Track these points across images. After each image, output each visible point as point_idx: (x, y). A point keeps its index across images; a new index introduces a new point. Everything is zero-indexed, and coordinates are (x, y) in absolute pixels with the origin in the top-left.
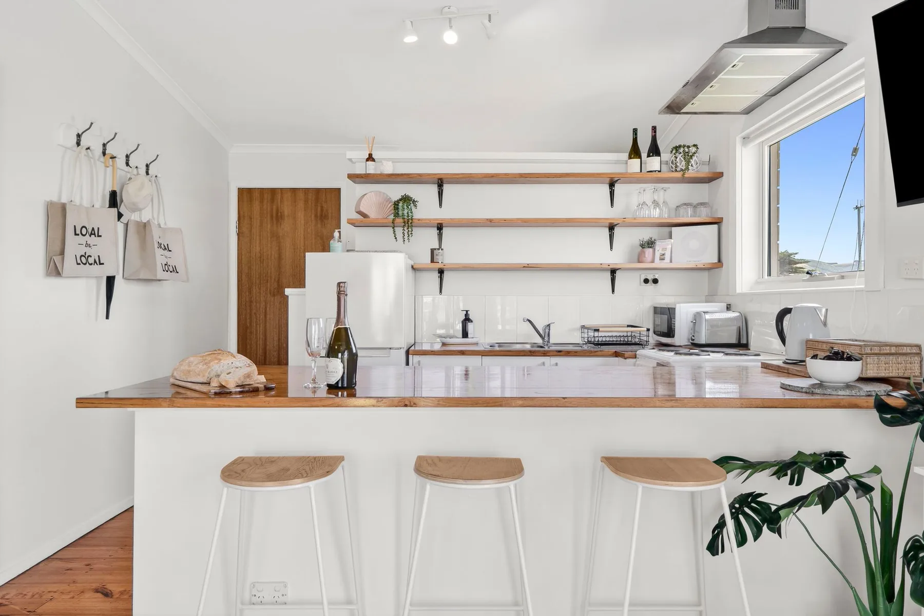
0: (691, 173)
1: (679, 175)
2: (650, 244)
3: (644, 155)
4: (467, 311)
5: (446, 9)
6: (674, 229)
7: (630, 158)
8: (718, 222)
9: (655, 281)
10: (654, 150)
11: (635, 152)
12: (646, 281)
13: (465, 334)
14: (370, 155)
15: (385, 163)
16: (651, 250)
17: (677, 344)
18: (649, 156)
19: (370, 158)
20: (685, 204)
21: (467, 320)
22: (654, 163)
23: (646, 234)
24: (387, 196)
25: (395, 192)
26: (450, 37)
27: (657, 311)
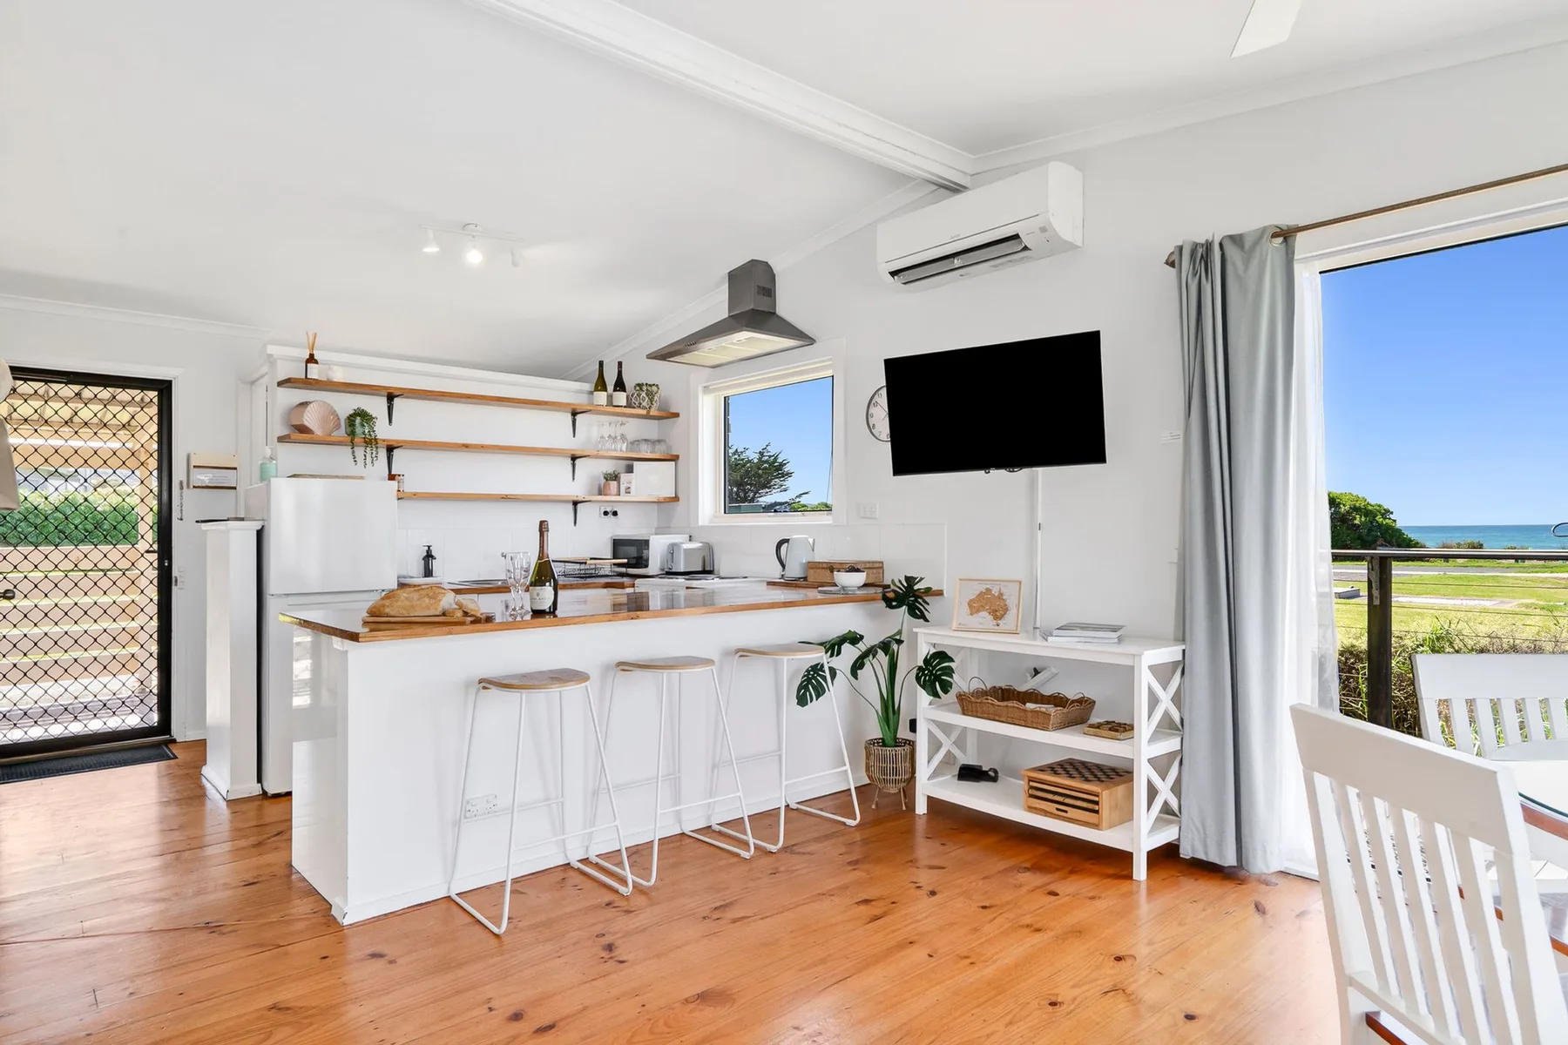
0: (653, 412)
1: (644, 412)
2: (615, 477)
3: (610, 388)
4: (429, 547)
5: (472, 227)
6: (635, 463)
7: (596, 390)
8: (675, 458)
9: (615, 513)
10: (620, 385)
11: (601, 385)
12: (606, 513)
13: (428, 573)
14: (312, 356)
15: (335, 368)
16: (615, 482)
17: (650, 574)
18: (615, 390)
19: (312, 359)
20: (646, 440)
21: (429, 556)
22: (621, 398)
23: (608, 467)
24: (332, 407)
25: (346, 404)
26: (474, 257)
27: (618, 545)
